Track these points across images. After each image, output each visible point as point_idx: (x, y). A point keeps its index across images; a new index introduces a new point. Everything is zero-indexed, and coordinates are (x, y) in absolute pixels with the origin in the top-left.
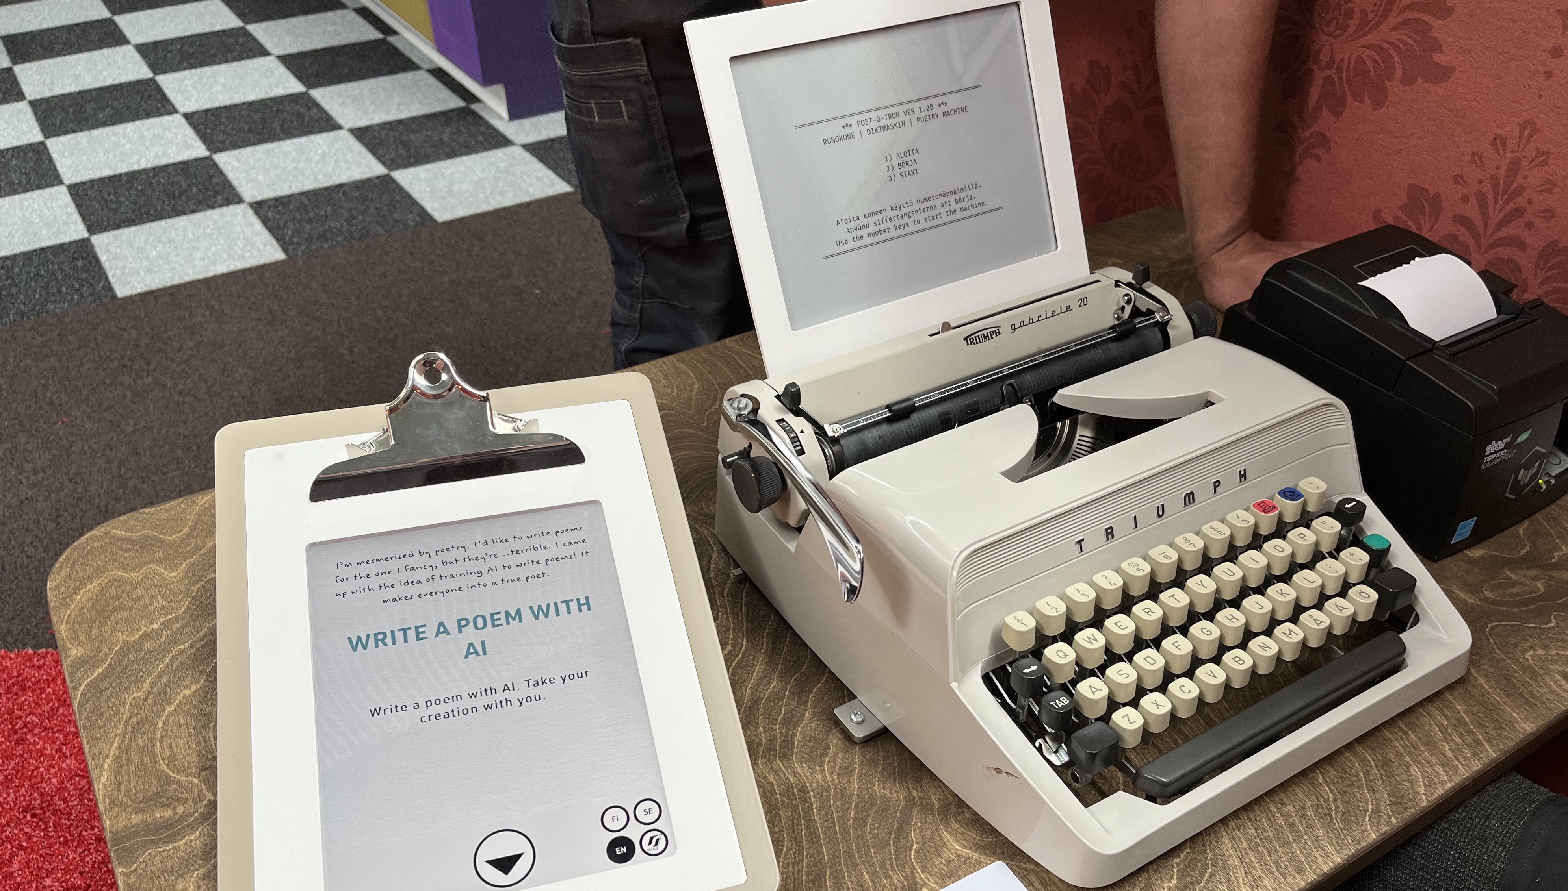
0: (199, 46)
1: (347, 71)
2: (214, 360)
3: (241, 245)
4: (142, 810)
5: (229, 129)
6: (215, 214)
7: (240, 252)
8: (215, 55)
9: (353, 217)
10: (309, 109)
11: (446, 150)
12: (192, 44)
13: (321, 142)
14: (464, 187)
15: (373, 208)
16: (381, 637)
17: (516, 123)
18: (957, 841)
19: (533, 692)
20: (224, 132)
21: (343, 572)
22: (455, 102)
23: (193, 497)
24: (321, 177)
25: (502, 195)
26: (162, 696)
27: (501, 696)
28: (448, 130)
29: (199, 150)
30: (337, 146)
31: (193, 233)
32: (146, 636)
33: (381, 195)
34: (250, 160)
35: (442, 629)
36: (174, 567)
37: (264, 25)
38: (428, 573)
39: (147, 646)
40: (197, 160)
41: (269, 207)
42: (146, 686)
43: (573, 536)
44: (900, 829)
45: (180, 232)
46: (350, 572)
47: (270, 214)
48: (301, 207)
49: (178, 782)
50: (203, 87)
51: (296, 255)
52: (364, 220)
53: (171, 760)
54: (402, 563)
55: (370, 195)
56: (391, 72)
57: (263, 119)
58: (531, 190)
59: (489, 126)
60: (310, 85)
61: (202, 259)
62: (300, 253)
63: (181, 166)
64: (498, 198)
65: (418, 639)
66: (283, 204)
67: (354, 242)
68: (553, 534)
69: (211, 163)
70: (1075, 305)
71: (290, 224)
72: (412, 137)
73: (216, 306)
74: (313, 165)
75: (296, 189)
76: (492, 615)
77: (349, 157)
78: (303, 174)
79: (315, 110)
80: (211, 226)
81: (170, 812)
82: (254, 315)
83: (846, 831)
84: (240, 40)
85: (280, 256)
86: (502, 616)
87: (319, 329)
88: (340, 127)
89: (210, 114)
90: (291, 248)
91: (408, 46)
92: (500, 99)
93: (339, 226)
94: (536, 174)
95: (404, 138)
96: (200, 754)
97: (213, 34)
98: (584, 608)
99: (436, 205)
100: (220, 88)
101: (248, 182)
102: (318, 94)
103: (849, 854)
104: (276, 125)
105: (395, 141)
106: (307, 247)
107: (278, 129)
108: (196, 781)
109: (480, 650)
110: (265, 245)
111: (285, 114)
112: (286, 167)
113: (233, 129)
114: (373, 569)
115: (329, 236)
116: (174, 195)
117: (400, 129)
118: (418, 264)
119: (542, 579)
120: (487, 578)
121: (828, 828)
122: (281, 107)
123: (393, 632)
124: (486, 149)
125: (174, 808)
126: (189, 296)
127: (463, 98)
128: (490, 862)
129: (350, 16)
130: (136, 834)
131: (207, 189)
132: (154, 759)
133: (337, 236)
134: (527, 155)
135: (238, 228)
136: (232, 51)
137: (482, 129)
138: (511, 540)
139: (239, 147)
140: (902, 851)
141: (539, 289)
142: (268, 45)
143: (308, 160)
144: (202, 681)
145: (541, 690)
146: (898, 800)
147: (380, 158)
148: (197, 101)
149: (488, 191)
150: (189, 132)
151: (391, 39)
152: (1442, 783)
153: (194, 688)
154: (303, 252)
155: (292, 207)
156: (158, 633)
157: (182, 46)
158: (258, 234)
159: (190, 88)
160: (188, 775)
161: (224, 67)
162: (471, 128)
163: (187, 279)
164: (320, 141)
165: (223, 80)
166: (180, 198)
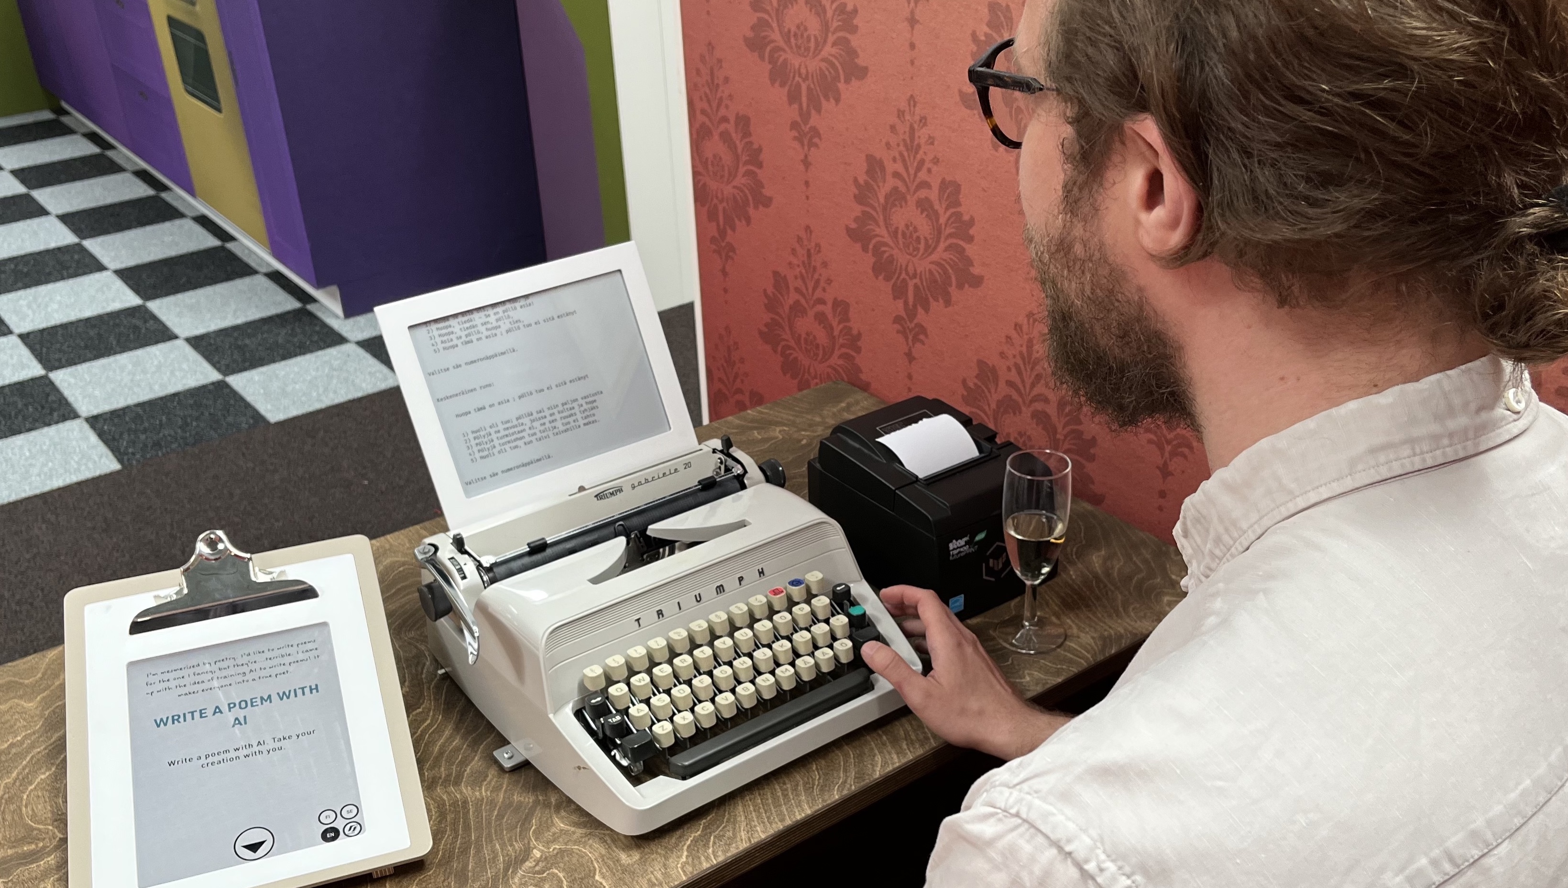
0: (34, 265)
1: (184, 279)
2: (51, 570)
3: (76, 459)
4: (14, 847)
5: (65, 347)
6: (51, 432)
7: (76, 466)
8: (50, 274)
9: (187, 424)
10: (145, 322)
11: (281, 352)
12: (26, 264)
13: (158, 353)
14: (297, 387)
15: (207, 414)
16: (176, 718)
17: (351, 321)
18: (563, 822)
19: (278, 745)
20: (60, 351)
21: (151, 679)
22: (291, 304)
23: (44, 652)
24: (156, 387)
25: (335, 392)
26: (25, 781)
27: (256, 749)
28: (283, 332)
29: (35, 370)
30: (172, 356)
31: (29, 450)
32: (12, 745)
33: (215, 401)
34: (86, 376)
35: (218, 710)
36: (30, 700)
37: (100, 239)
38: (210, 676)
39: (14, 751)
40: (33, 380)
41: (105, 420)
42: (14, 775)
43: (309, 646)
44: (525, 819)
45: (17, 450)
46: (156, 679)
47: (106, 427)
48: (137, 418)
49: (39, 830)
50: (39, 306)
51: (131, 465)
52: (198, 426)
53: (33, 817)
54: (192, 670)
55: (205, 401)
56: (229, 277)
57: (99, 335)
58: (364, 385)
59: (324, 325)
60: (147, 297)
61: (39, 475)
62: (134, 462)
63: (17, 386)
64: (331, 395)
65: (201, 717)
66: (119, 416)
67: (188, 448)
68: (295, 646)
69: (47, 382)
70: (681, 468)
71: (126, 436)
72: (247, 341)
73: (53, 518)
74: (149, 376)
75: (131, 401)
76: (251, 700)
77: (185, 366)
78: (139, 386)
79: (152, 322)
80: (47, 443)
81: (33, 846)
82: (89, 525)
83: (490, 823)
84: (76, 257)
85: (115, 466)
86: (259, 700)
87: (152, 533)
88: (176, 337)
89: (45, 333)
90: (126, 458)
91: (246, 251)
92: (336, 299)
93: (172, 433)
94: (369, 369)
95: (240, 343)
96: (52, 812)
97: (47, 251)
98: (314, 691)
99: (269, 407)
100: (56, 306)
101: (84, 397)
102: (154, 306)
103: (489, 835)
104: (113, 340)
105: (230, 347)
106: (142, 456)
107: (114, 343)
108: (51, 828)
109: (243, 722)
110: (101, 457)
111: (122, 329)
112: (122, 380)
113: (68, 347)
114: (171, 676)
115: (163, 444)
116: (10, 415)
117: (236, 334)
118: (250, 465)
119: (286, 675)
120: (249, 677)
121: (478, 822)
122: (117, 321)
123: (184, 715)
124: (321, 348)
125: (37, 844)
126: (26, 511)
127: (299, 299)
128: (246, 847)
129: (188, 224)
130: (11, 860)
131: (43, 407)
132: (21, 817)
133: (172, 442)
134: (361, 352)
135: (74, 443)
136: (67, 268)
137: (317, 328)
138: (266, 651)
139: (75, 364)
140: (525, 829)
141: (367, 479)
142: (105, 260)
143: (144, 372)
144: (53, 769)
145: (283, 743)
146: (529, 802)
147: (215, 365)
148: (32, 321)
149: (321, 390)
150: (25, 352)
151: (230, 246)
152: (893, 764)
153: (47, 774)
154: (138, 461)
155: (127, 419)
156: (21, 742)
157: (16, 266)
158: (94, 447)
159: (25, 309)
160: (46, 825)
161: (60, 285)
162: (307, 328)
163: (24, 495)
164: (156, 353)
165: (59, 298)
166: (16, 418)
